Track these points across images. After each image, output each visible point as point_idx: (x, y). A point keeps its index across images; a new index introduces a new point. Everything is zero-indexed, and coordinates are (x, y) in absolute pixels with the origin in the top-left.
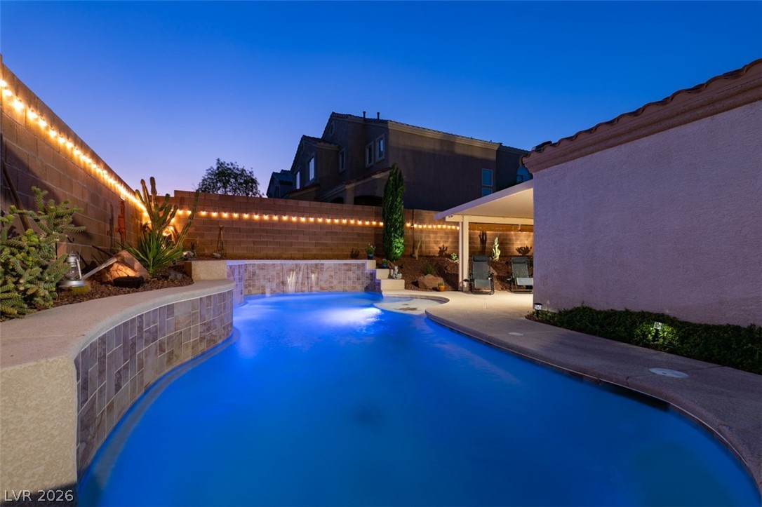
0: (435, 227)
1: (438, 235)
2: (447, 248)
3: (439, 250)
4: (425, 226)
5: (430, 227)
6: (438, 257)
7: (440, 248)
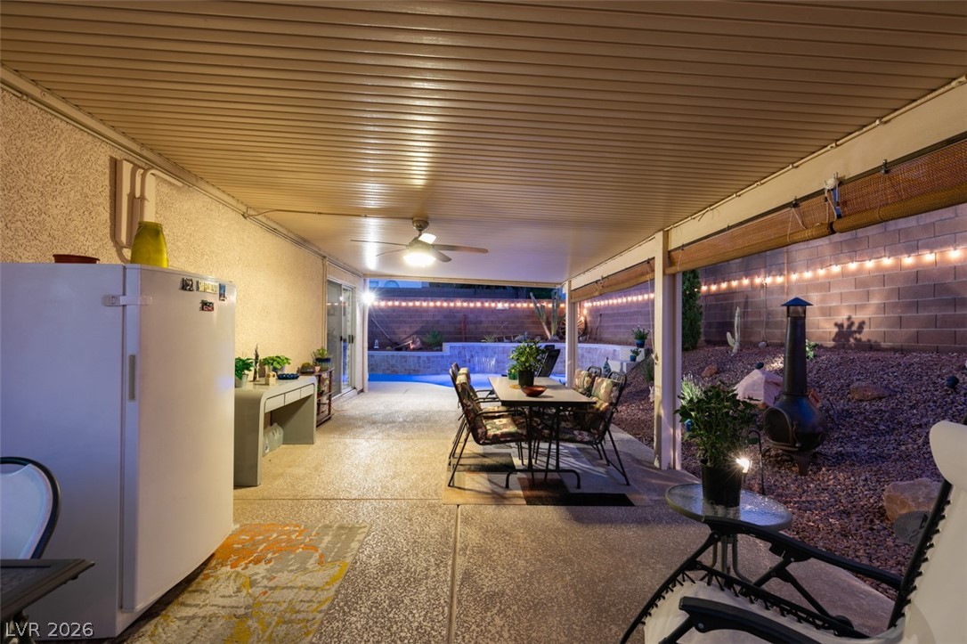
0: (821, 272)
1: (834, 291)
2: (862, 325)
3: (836, 330)
4: (794, 277)
5: (808, 275)
6: (834, 347)
7: (840, 326)
